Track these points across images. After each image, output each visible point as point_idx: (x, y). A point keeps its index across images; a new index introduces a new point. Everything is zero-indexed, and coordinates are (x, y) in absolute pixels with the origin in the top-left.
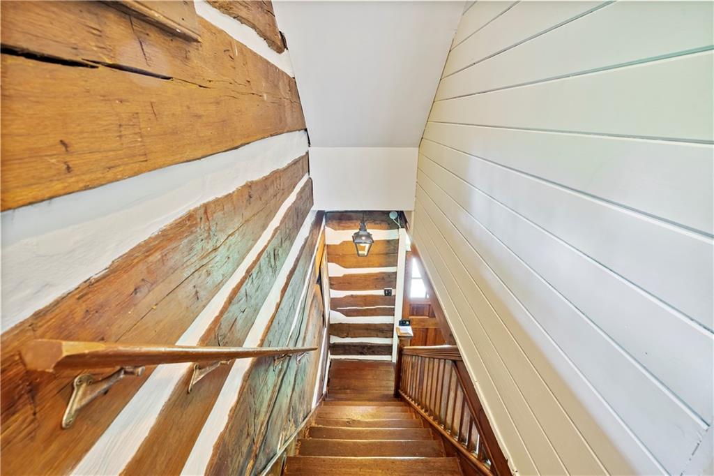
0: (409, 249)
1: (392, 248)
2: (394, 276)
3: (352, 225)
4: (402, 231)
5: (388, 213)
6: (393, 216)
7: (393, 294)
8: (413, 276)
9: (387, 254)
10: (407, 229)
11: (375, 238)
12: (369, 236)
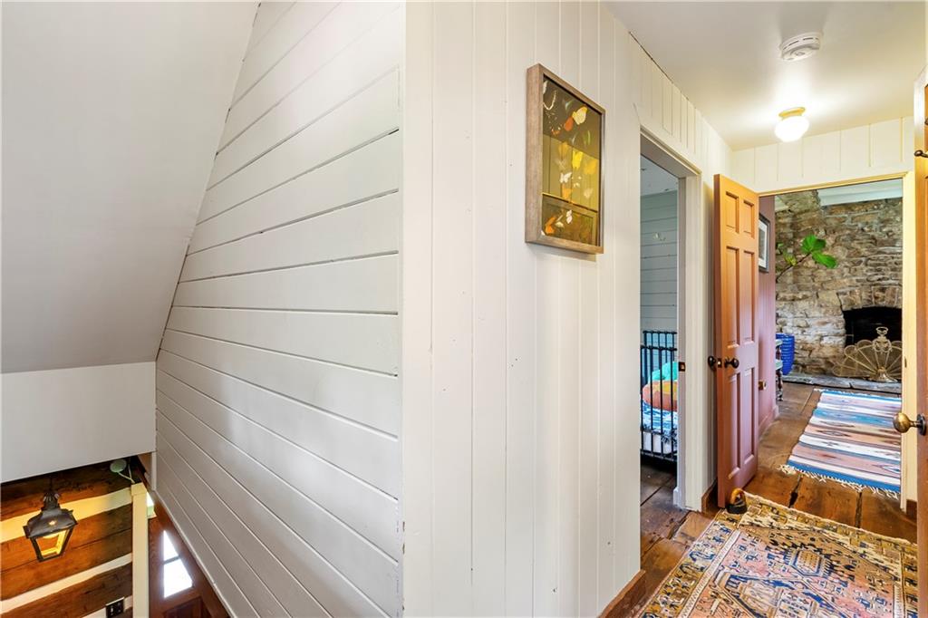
0: (153, 515)
1: (120, 522)
2: (128, 573)
3: (25, 505)
4: (138, 488)
5: (107, 465)
6: (116, 470)
7: (126, 607)
8: (166, 558)
9: (107, 537)
10: (147, 484)
11: (78, 516)
12: (67, 515)
